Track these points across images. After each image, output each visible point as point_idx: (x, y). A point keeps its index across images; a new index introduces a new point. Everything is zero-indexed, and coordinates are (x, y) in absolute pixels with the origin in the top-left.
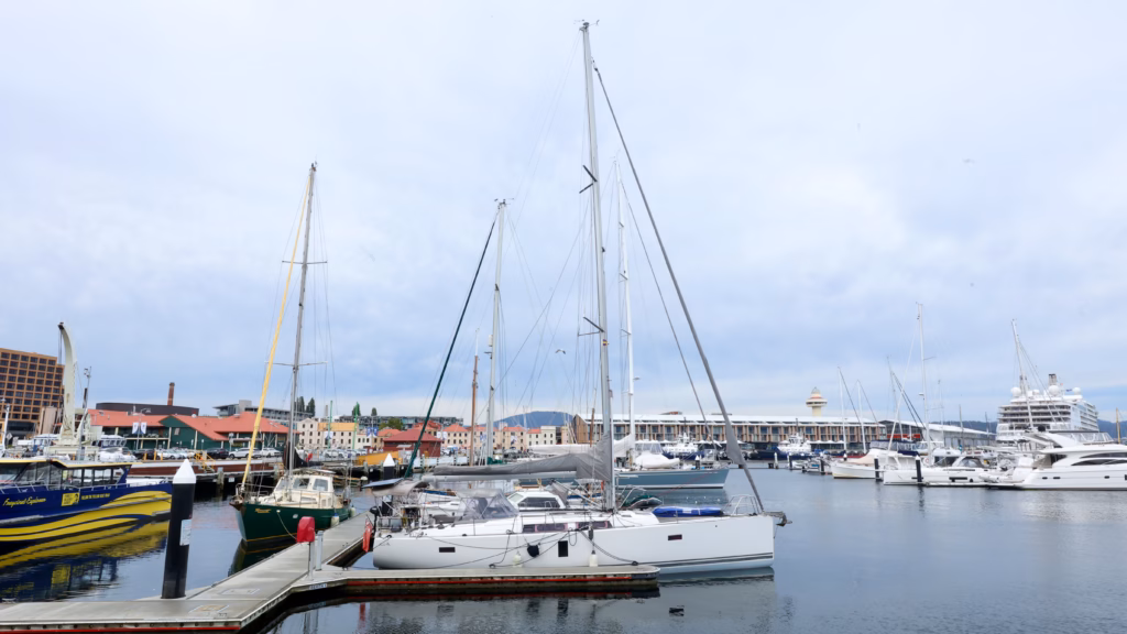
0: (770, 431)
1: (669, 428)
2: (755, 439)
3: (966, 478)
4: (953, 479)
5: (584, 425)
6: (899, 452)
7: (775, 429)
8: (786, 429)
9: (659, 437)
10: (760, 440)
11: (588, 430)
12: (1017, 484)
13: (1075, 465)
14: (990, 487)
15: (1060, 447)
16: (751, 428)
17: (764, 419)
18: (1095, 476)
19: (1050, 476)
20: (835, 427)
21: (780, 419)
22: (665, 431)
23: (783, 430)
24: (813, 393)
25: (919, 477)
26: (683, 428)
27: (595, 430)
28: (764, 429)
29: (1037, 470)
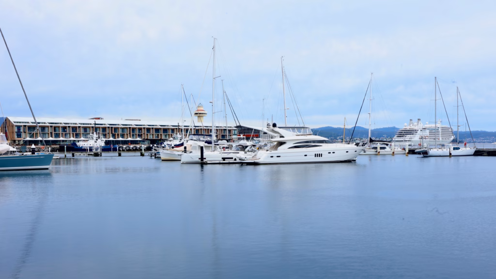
0: (161, 132)
1: (85, 129)
2: (150, 137)
3: (232, 158)
4: (224, 159)
5: (13, 126)
6: (206, 142)
7: (165, 130)
8: (173, 130)
9: (77, 135)
10: (154, 138)
11: (16, 130)
12: (256, 161)
13: (289, 148)
14: (242, 164)
15: (283, 137)
16: (148, 130)
17: (158, 122)
18: (299, 155)
19: (275, 155)
20: (206, 130)
21: (169, 123)
22: (82, 131)
23: (170, 131)
24: (198, 107)
25: (202, 158)
26: (96, 129)
27: (22, 130)
28: (157, 130)
29: (268, 152)
